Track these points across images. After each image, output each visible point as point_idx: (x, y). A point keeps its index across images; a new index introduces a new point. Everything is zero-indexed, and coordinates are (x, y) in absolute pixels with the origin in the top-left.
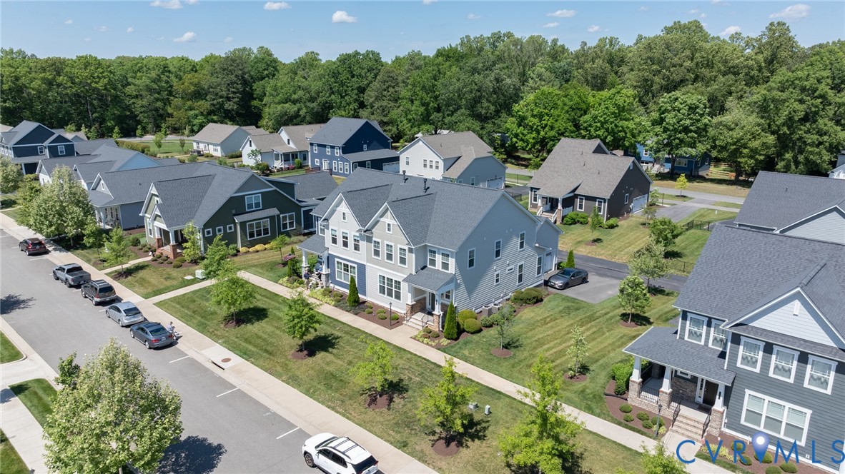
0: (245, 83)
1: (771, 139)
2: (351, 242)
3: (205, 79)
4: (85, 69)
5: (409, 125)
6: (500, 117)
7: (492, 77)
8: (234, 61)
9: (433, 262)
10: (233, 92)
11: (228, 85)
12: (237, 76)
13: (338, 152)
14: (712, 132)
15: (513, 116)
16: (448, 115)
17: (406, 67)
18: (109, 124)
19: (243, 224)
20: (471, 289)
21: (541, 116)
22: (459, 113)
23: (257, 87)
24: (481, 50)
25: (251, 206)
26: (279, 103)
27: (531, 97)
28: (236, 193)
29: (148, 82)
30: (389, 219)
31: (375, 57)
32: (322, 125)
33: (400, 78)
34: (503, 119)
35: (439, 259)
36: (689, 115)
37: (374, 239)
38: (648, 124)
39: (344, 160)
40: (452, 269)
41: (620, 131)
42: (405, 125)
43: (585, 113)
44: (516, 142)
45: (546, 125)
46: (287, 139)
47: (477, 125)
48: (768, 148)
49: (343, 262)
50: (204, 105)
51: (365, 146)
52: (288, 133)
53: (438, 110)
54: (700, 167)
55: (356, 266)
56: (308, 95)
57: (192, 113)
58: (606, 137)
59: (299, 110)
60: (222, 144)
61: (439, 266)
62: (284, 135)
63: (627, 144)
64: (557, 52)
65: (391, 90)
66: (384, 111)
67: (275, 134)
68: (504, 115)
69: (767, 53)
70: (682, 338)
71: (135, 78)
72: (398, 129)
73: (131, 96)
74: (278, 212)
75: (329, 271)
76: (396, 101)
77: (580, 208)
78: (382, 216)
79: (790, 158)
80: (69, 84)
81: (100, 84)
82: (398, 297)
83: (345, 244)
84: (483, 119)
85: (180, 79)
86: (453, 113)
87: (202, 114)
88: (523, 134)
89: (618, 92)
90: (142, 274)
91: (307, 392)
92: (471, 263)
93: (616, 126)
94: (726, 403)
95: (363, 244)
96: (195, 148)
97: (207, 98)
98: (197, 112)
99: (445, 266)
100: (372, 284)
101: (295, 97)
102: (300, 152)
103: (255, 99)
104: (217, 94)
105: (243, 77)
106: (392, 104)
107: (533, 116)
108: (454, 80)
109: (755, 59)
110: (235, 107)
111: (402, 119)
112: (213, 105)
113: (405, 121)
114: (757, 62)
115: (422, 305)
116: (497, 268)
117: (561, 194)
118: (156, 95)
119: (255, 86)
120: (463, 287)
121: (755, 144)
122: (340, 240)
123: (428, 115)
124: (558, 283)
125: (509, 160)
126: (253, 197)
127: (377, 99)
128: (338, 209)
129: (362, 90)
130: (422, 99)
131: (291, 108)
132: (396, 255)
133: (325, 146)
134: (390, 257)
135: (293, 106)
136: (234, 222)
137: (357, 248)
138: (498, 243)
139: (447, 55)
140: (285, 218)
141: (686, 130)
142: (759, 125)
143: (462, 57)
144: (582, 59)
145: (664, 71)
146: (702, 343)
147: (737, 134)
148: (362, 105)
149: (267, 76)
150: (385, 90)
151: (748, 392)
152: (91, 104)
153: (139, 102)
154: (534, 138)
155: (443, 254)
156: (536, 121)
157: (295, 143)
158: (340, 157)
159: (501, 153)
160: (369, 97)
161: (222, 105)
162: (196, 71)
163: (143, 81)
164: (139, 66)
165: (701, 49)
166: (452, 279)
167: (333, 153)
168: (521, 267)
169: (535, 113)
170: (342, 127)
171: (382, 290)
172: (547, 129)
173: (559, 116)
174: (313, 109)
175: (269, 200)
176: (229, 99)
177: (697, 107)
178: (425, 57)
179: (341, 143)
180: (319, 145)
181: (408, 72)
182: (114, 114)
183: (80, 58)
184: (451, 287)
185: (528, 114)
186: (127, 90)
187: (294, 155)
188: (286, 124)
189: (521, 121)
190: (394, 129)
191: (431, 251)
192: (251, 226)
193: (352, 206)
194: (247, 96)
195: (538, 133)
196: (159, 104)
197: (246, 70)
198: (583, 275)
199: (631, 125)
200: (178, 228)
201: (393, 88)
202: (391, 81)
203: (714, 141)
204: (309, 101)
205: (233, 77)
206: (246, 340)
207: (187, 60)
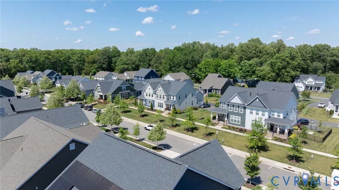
0: (109, 58)
1: (274, 74)
2: (151, 95)
3: (96, 57)
4: (58, 54)
5: (165, 71)
6: (194, 68)
7: (191, 56)
8: (106, 51)
9: (171, 98)
10: (106, 61)
11: (104, 59)
12: (107, 56)
13: (143, 79)
14: (257, 72)
15: (198, 68)
16: (177, 68)
17: (164, 53)
18: (64, 72)
19: (121, 94)
20: (180, 105)
21: (206, 68)
22: (181, 67)
23: (114, 59)
24: (189, 47)
25: (123, 89)
26: (122, 65)
27: (203, 63)
28: (120, 86)
29: (77, 58)
30: (160, 88)
31: (153, 50)
32: (137, 71)
33: (162, 57)
34: (195, 69)
35: (172, 97)
36: (249, 67)
37: (157, 94)
38: (238, 70)
39: (145, 81)
40: (175, 99)
41: (230, 72)
42: (164, 72)
43: (219, 67)
44: (199, 76)
45: (208, 71)
46: (126, 75)
47: (186, 71)
48: (273, 77)
49: (149, 100)
50: (96, 66)
51: (151, 77)
52: (127, 74)
53: (174, 67)
54: (256, 84)
55: (152, 101)
56: (132, 62)
57: (91, 68)
58: (226, 74)
59: (128, 67)
60: (104, 78)
61: (172, 99)
62: (125, 74)
63: (232, 76)
64: (214, 48)
65: (159, 60)
66: (157, 67)
67: (123, 74)
68: (195, 68)
69: (277, 49)
70: (220, 108)
71: (72, 56)
72: (161, 73)
73: (71, 63)
74: (130, 91)
75: (145, 103)
76: (161, 64)
77: (213, 92)
78: (159, 88)
79: (280, 80)
80: (52, 59)
81: (62, 58)
82: (162, 107)
83: (150, 96)
84: (188, 69)
85: (88, 57)
86: (179, 67)
87: (95, 68)
88: (201, 74)
89: (230, 61)
90: (96, 105)
91: (143, 122)
92: (179, 98)
93: (229, 71)
94: (228, 119)
95: (154, 95)
96: (95, 79)
97: (97, 63)
98: (93, 68)
99: (173, 99)
100: (156, 105)
101: (127, 63)
102: (131, 79)
103: (113, 63)
104: (100, 62)
105: (109, 56)
106: (159, 65)
107: (204, 68)
108: (179, 57)
109: (273, 50)
110: (106, 66)
111: (163, 69)
112: (99, 66)
113: (164, 70)
114: (274, 51)
115: (168, 109)
116: (186, 100)
117: (207, 88)
118: (80, 62)
119: (113, 59)
120: (177, 104)
121: (269, 76)
122: (148, 95)
123: (171, 68)
124: (202, 107)
125: (197, 82)
126: (124, 87)
127: (155, 63)
128: (148, 87)
129: (150, 60)
130: (169, 63)
131: (126, 66)
132: (162, 97)
133: (139, 77)
134: (160, 98)
135: (127, 66)
136: (119, 93)
137: (152, 96)
138: (186, 95)
139: (177, 49)
140: (131, 93)
141: (248, 72)
142: (270, 70)
143: (183, 50)
144: (221, 51)
145: (246, 54)
146: (224, 108)
147: (264, 73)
148: (150, 65)
149: (117, 56)
150: (157, 60)
151: (231, 115)
152: (58, 65)
153: (74, 65)
154: (204, 75)
155: (173, 96)
156: (204, 70)
157: (129, 77)
158: (144, 80)
159: (194, 80)
160: (152, 63)
161: (101, 66)
162: (93, 54)
163: (75, 58)
164: (73, 52)
165: (258, 47)
166: (175, 101)
167: (141, 79)
168: (192, 101)
169: (204, 67)
170: (144, 71)
171: (159, 106)
172: (208, 72)
173: (211, 68)
174: (133, 67)
175: (128, 88)
176: (104, 64)
177: (252, 65)
178: (170, 50)
179: (144, 76)
180: (137, 77)
181: (165, 55)
182: (66, 68)
183: (56, 50)
184: (174, 103)
185: (202, 68)
186: (70, 61)
187: (129, 80)
188: (126, 71)
189: (200, 70)
190: (160, 73)
191: (170, 96)
192: (123, 95)
193: (151, 86)
194: (110, 63)
195: (205, 73)
196: (80, 65)
197: (110, 54)
198: (209, 105)
199: (233, 70)
200: (105, 94)
201: (160, 60)
202: (159, 58)
203: (257, 75)
204: (132, 64)
205: (105, 56)
206: (127, 115)
207: (89, 51)
